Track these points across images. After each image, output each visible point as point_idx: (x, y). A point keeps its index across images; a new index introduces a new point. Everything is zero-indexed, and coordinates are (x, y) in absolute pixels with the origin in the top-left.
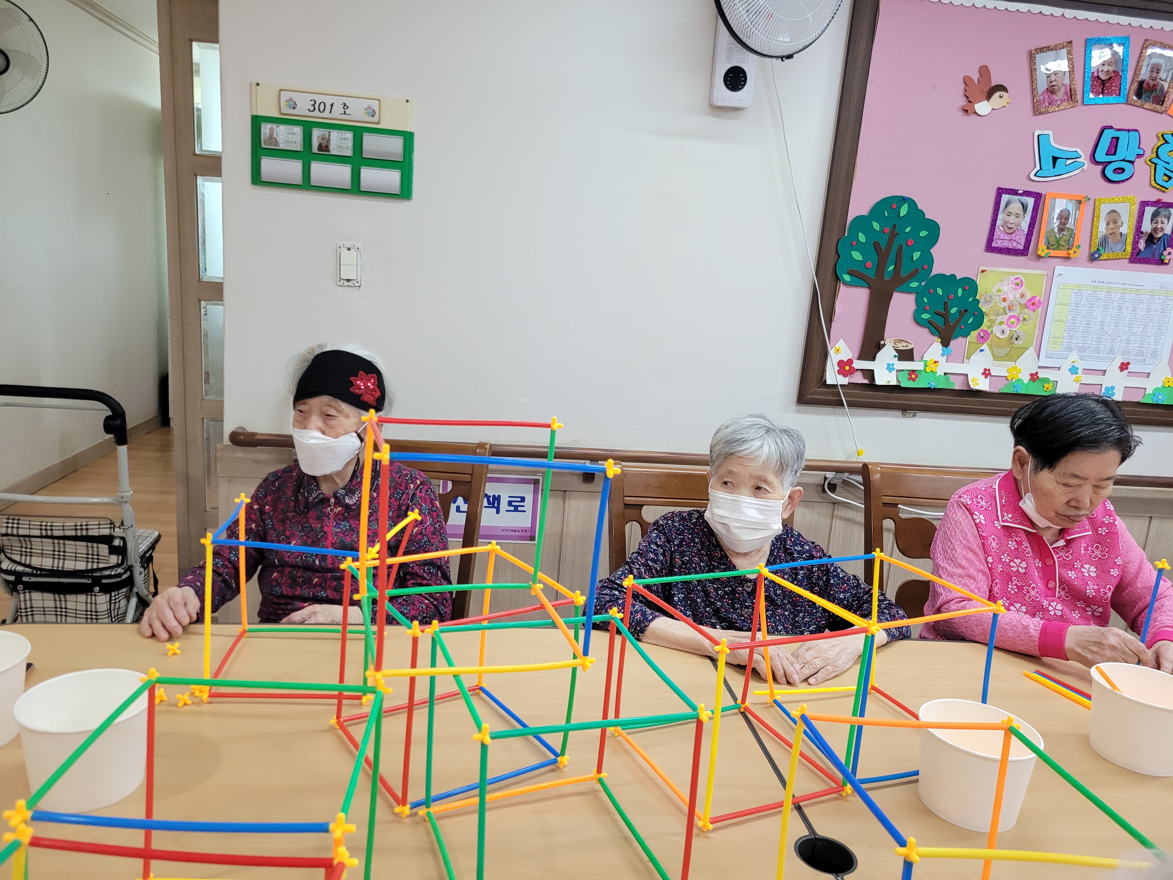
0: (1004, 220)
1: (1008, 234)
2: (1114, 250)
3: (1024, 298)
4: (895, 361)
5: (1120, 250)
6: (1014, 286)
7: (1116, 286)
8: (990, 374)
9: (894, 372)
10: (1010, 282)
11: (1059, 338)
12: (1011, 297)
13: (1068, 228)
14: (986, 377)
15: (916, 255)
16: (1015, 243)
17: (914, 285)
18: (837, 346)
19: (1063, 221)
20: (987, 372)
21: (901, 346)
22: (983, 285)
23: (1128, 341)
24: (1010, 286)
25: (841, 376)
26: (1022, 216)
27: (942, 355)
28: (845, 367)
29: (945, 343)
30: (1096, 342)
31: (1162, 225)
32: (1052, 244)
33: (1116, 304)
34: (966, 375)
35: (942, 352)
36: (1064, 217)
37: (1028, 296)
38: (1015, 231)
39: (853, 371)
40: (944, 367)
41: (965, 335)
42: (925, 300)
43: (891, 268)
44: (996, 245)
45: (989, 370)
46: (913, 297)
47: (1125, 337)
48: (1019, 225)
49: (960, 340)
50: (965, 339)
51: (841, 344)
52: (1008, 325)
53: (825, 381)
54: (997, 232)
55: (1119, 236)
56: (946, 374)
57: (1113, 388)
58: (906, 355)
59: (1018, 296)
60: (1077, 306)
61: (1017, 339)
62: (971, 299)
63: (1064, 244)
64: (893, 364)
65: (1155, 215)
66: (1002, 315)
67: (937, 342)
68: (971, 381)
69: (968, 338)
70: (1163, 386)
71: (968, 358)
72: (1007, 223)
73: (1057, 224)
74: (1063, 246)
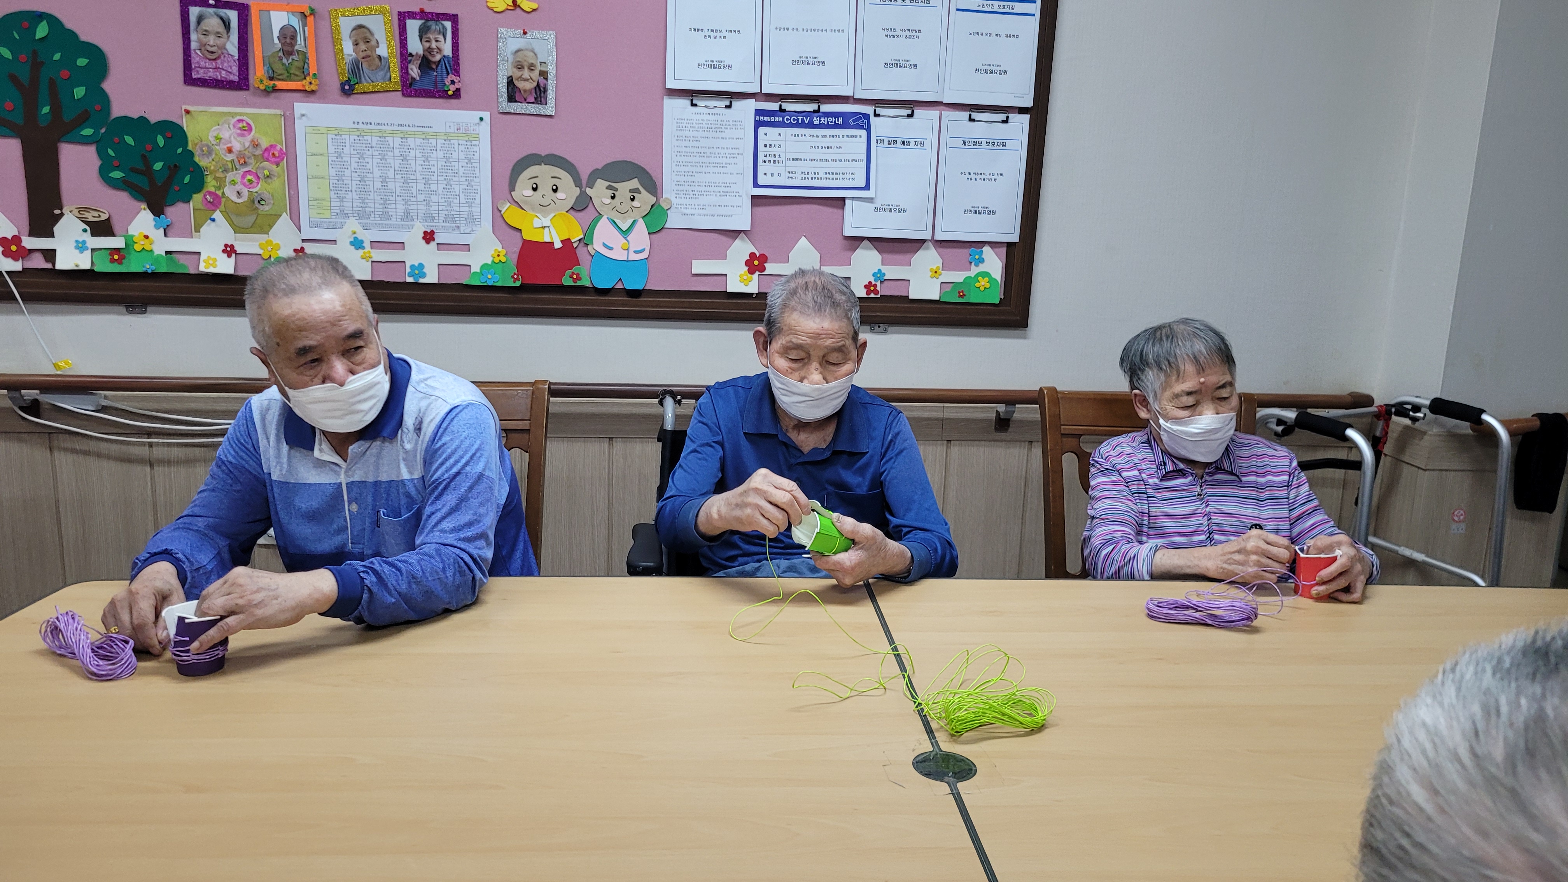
0: (199, 41)
1: (210, 60)
2: (373, 78)
3: (259, 148)
4: (87, 237)
5: (383, 78)
6: (239, 131)
7: (389, 128)
8: (235, 252)
9: (88, 253)
10: (231, 126)
11: (324, 200)
12: (237, 146)
13: (298, 51)
14: (229, 256)
16: (224, 72)
17: (87, 132)
19: (288, 40)
20: (229, 249)
21: (90, 217)
22: (193, 130)
23: (428, 203)
24: (233, 130)
25: (10, 260)
26: (225, 35)
27: (156, 227)
28: (12, 248)
29: (157, 210)
30: (381, 204)
31: (438, 44)
32: (279, 72)
33: (397, 152)
35: (154, 223)
36: (288, 36)
37: (265, 143)
38: (219, 57)
39: (25, 252)
40: (161, 244)
41: (186, 200)
42: (111, 152)
43: (46, 110)
44: (199, 76)
45: (232, 246)
46: (92, 149)
47: (421, 198)
48: (223, 47)
49: (180, 205)
50: (188, 205)
52: (244, 185)
54: (195, 58)
55: (377, 60)
56: (167, 253)
57: (421, 266)
58: (101, 228)
59: (247, 145)
60: (339, 155)
61: (260, 203)
62: (180, 151)
63: (297, 73)
64: (84, 242)
65: (423, 32)
66: (233, 171)
67: (144, 209)
68: (204, 261)
69: (191, 203)
70: (493, 261)
71: (198, 230)
72: (205, 45)
73: (280, 46)
74: (297, 75)
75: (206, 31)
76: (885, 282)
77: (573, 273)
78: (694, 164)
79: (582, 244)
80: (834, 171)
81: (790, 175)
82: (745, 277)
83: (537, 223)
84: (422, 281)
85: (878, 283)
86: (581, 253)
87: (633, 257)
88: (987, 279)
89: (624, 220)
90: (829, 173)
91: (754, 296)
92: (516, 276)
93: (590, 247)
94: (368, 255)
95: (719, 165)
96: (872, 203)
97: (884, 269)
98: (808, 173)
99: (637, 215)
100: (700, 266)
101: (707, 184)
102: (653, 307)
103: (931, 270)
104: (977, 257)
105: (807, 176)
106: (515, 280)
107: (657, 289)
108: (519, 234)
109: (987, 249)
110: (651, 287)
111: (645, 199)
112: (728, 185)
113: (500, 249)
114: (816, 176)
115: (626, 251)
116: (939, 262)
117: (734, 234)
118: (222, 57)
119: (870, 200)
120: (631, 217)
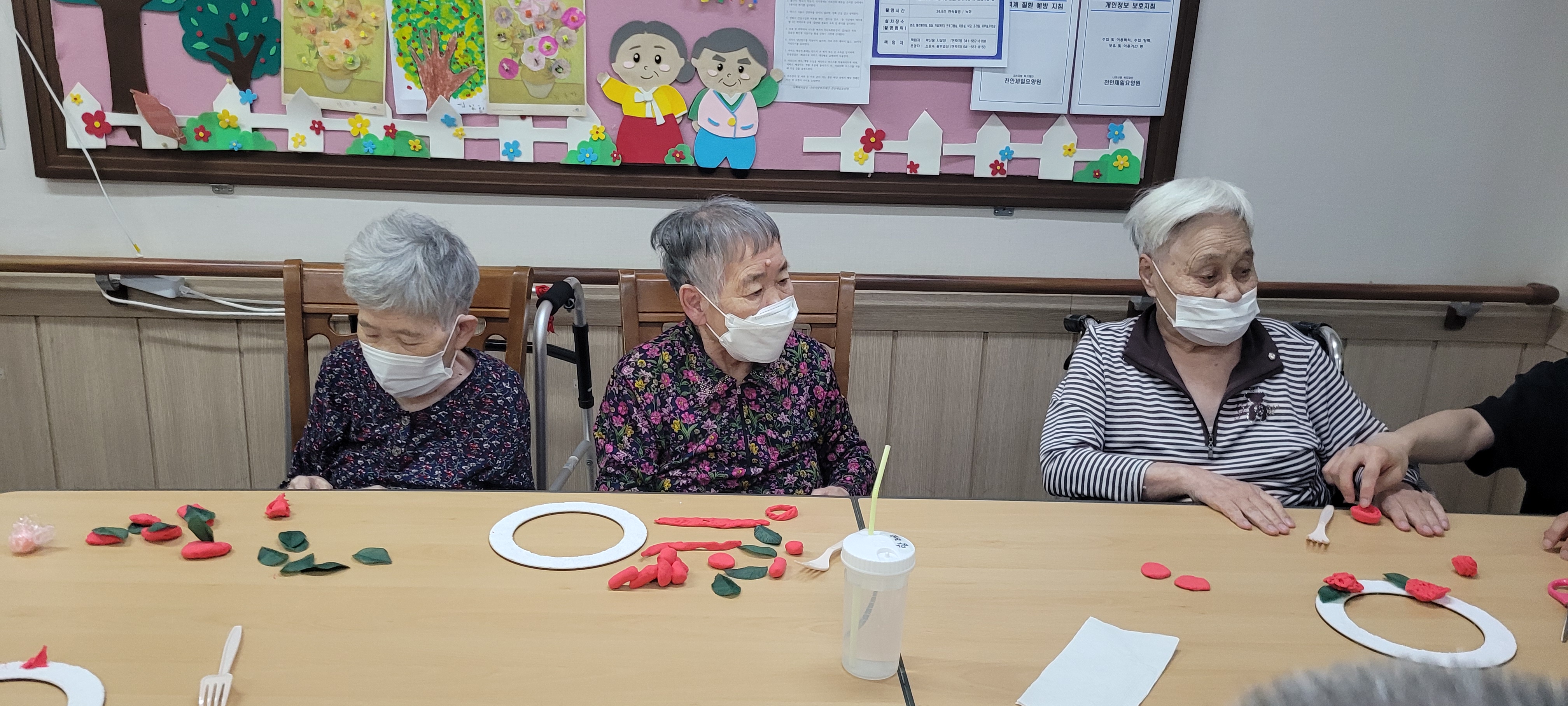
8: (323, 129)
14: (318, 133)
17: (170, 0)
18: (74, 93)
20: (316, 126)
25: (93, 138)
27: (242, 102)
28: (95, 125)
29: (243, 84)
34: (283, 131)
35: (240, 98)
39: (109, 128)
40: (248, 120)
42: (194, 22)
45: (320, 123)
46: (175, 18)
49: (267, 79)
50: (276, 79)
51: (80, 90)
53: (66, 144)
56: (254, 130)
57: (516, 144)
62: (265, 19)
67: (230, 83)
68: (293, 139)
70: (591, 138)
76: (1014, 161)
77: (676, 152)
78: (808, 31)
79: (686, 119)
80: (963, 38)
81: (914, 43)
82: (860, 156)
83: (639, 97)
84: (517, 160)
85: (1006, 163)
86: (685, 129)
87: (741, 134)
88: (1126, 157)
89: (731, 93)
90: (956, 41)
91: (869, 176)
92: (615, 155)
93: (694, 123)
94: (460, 133)
95: (835, 32)
96: (1004, 73)
97: (1013, 146)
98: (933, 41)
99: (746, 88)
100: (811, 144)
101: (822, 53)
102: (760, 188)
103: (1064, 148)
104: (1117, 133)
105: (932, 44)
106: (615, 160)
107: (765, 168)
108: (618, 109)
109: (1128, 124)
110: (759, 166)
111: (756, 70)
112: (845, 54)
113: (599, 126)
114: (943, 43)
115: (733, 128)
116: (1074, 139)
117: (850, 108)
119: (1002, 70)
120: (739, 91)
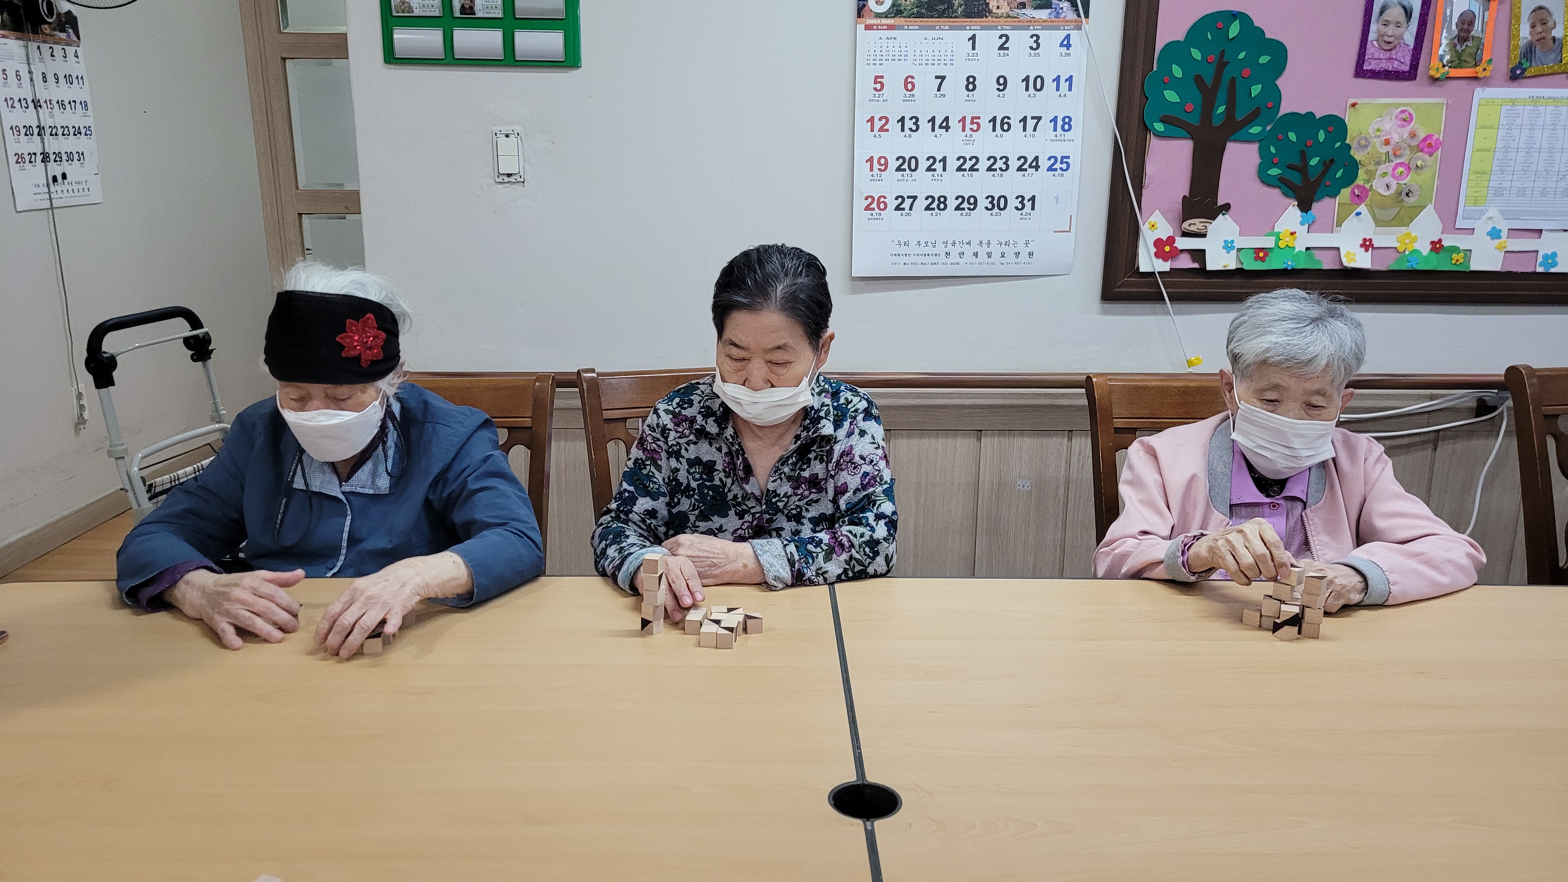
0: (1378, 31)
1: (1385, 50)
2: (1544, 62)
3: (1416, 139)
4: (1234, 236)
5: (1556, 60)
6: (1400, 122)
8: (1371, 245)
9: (1234, 252)
10: (1393, 118)
12: (1395, 138)
13: (1473, 37)
14: (1367, 250)
15: (1256, 90)
16: (1396, 62)
17: (1255, 130)
18: (1152, 220)
19: (1465, 27)
20: (1368, 243)
22: (1355, 124)
24: (1394, 122)
25: (1160, 261)
26: (1405, 25)
27: (1302, 224)
28: (1164, 249)
29: (1305, 206)
32: (1451, 60)
34: (1338, 249)
36: (1467, 22)
37: (1422, 135)
38: (1395, 47)
39: (1175, 253)
40: (1304, 240)
41: (1334, 195)
42: (1273, 150)
43: (1221, 109)
44: (1369, 68)
45: (1370, 240)
46: (1255, 147)
48: (1401, 37)
49: (1327, 200)
50: (1334, 200)
51: (1157, 218)
52: (1394, 176)
53: (1138, 268)
54: (1370, 50)
55: (1551, 42)
56: (1308, 249)
57: (1554, 255)
59: (1406, 135)
61: (1407, 194)
62: (1338, 145)
63: (1470, 60)
64: (1232, 242)
66: (1385, 163)
67: (1293, 206)
68: (1344, 256)
69: (1338, 198)
71: (1339, 225)
72: (1383, 36)
73: (1456, 33)
74: (1468, 62)
75: (1387, 21)
84: (1552, 270)
94: (1503, 245)
118: (1398, 48)
